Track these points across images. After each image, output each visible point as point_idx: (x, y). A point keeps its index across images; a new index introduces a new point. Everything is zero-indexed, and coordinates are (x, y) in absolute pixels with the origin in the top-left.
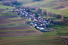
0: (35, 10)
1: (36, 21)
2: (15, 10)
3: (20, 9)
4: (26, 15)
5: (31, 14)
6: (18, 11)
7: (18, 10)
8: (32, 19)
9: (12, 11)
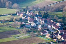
0: (61, 11)
1: (62, 39)
2: (15, 17)
3: (28, 12)
4: (40, 27)
5: (51, 24)
6: (21, 20)
7: (21, 15)
8: (52, 36)
9: (7, 21)
